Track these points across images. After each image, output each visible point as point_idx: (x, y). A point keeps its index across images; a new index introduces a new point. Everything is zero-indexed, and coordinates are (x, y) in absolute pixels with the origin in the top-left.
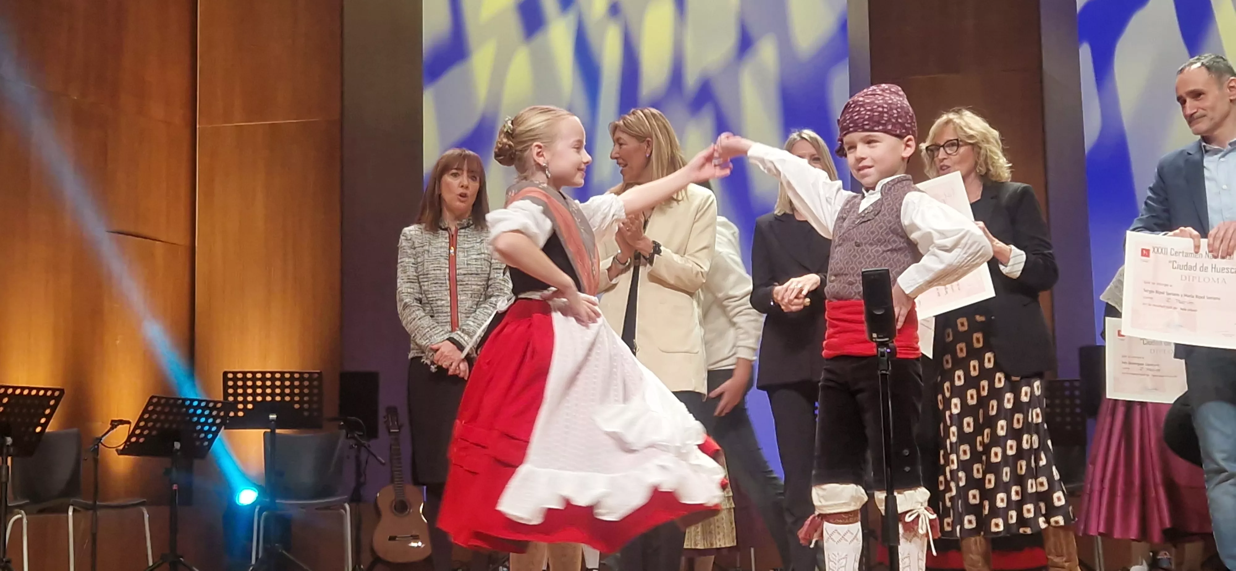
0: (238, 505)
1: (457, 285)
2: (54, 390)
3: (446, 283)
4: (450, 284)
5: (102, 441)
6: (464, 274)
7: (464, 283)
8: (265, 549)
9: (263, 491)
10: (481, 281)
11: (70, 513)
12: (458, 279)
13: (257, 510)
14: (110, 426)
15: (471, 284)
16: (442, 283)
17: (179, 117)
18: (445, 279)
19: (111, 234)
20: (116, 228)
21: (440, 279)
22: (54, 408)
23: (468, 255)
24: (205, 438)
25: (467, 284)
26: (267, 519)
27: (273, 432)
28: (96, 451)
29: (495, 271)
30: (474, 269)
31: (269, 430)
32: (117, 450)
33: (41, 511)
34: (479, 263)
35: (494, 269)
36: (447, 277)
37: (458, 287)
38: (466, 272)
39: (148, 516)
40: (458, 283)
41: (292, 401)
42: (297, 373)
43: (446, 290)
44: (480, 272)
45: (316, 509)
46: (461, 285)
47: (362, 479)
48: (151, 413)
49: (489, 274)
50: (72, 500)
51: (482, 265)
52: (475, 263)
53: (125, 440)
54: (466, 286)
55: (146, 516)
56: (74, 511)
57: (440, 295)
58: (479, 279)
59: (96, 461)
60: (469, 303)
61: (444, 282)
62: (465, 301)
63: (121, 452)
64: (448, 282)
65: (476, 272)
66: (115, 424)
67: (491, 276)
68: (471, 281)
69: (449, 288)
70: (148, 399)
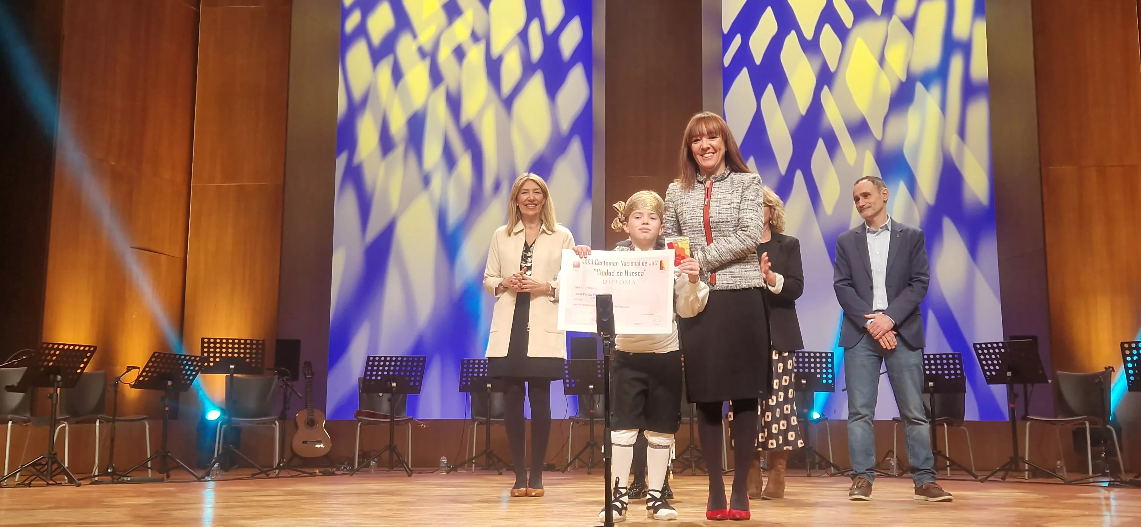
0: (208, 420)
2: (90, 347)
5: (120, 379)
8: (223, 448)
9: (223, 411)
11: (97, 424)
13: (219, 424)
14: (126, 370)
17: (180, 177)
19: (133, 249)
20: (136, 245)
22: (89, 358)
24: (188, 379)
26: (225, 430)
27: (232, 376)
28: (116, 385)
31: (229, 375)
32: (130, 385)
33: (78, 423)
39: (148, 426)
41: (245, 357)
42: (248, 340)
45: (257, 424)
47: (287, 406)
48: (153, 362)
50: (99, 416)
53: (135, 380)
55: (147, 426)
56: (100, 422)
59: (116, 392)
63: (133, 387)
66: (129, 368)
70: (152, 353)
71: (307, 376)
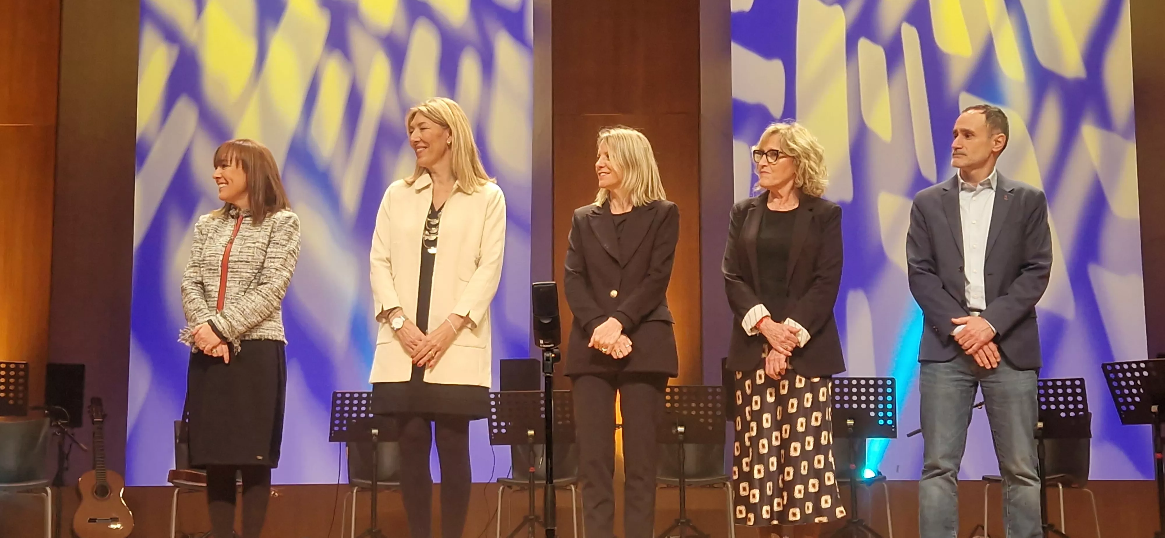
1: (227, 272)
3: (218, 270)
4: (222, 271)
6: (235, 262)
7: (235, 270)
10: (251, 269)
12: (229, 266)
15: (241, 272)
16: (214, 270)
18: (218, 266)
21: (213, 266)
23: (245, 243)
25: (237, 271)
29: (270, 260)
30: (246, 257)
34: (251, 251)
35: (269, 258)
36: (220, 262)
37: (229, 274)
38: (237, 260)
40: (229, 270)
43: (218, 276)
44: (250, 260)
46: (231, 272)
47: (64, 465)
49: (263, 263)
51: (253, 253)
52: (247, 251)
54: (237, 273)
57: (212, 280)
58: (249, 267)
60: (236, 290)
61: (216, 268)
62: (233, 287)
64: (220, 269)
65: (246, 260)
67: (265, 265)
68: (241, 268)
69: (220, 274)
71: (95, 420)
